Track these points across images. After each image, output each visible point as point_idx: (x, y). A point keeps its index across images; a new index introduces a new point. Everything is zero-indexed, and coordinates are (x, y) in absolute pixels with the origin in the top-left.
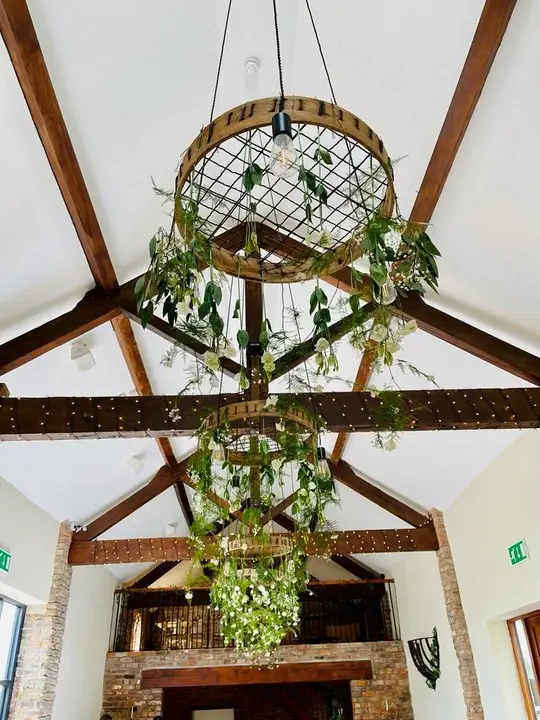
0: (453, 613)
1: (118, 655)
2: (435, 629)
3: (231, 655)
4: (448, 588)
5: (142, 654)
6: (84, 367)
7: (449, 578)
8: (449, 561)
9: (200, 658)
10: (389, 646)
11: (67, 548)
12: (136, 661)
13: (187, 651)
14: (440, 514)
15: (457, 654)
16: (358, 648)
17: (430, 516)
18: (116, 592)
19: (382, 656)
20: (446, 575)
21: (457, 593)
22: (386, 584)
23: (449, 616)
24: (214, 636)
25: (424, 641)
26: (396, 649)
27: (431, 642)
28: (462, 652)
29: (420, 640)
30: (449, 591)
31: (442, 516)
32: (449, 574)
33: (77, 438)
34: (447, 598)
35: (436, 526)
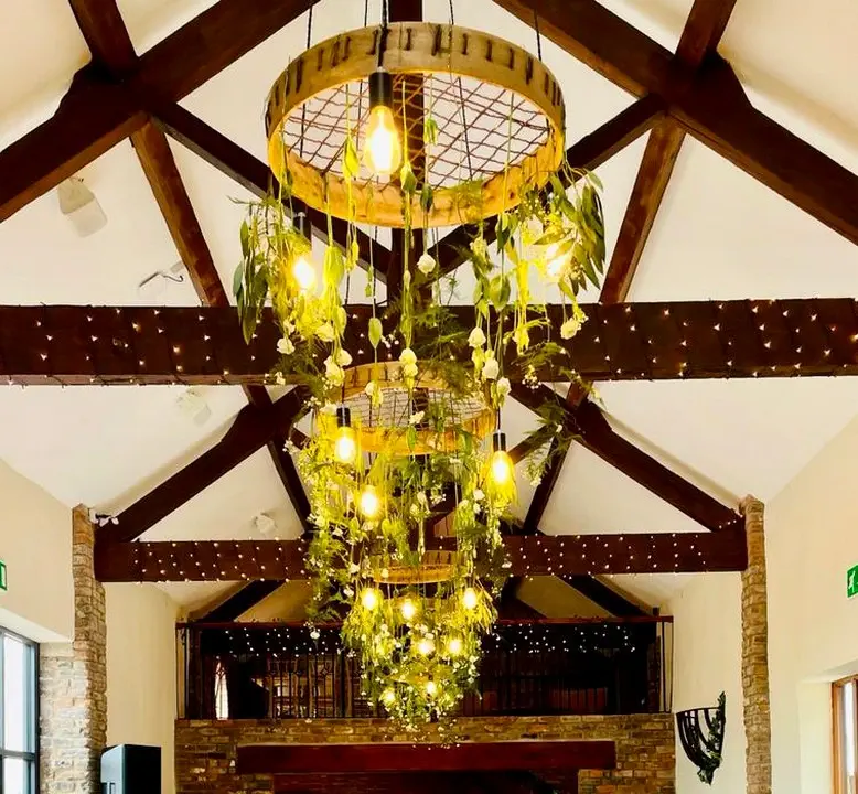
0: (749, 672)
1: (195, 723)
2: (723, 696)
3: (383, 729)
4: (748, 632)
5: (235, 724)
6: (86, 229)
7: (755, 615)
8: (757, 589)
9: (332, 732)
10: (649, 720)
11: (90, 552)
12: (225, 734)
13: (308, 721)
14: (758, 507)
15: (747, 732)
16: (595, 724)
17: (742, 510)
18: (179, 626)
19: (635, 735)
20: (749, 610)
21: (762, 639)
22: (659, 625)
23: (744, 676)
24: (353, 701)
25: (701, 713)
26: (660, 726)
27: (712, 714)
28: (754, 728)
29: (696, 711)
30: (750, 636)
31: (761, 510)
32: (755, 611)
33: (106, 383)
34: (745, 648)
35: (749, 528)
